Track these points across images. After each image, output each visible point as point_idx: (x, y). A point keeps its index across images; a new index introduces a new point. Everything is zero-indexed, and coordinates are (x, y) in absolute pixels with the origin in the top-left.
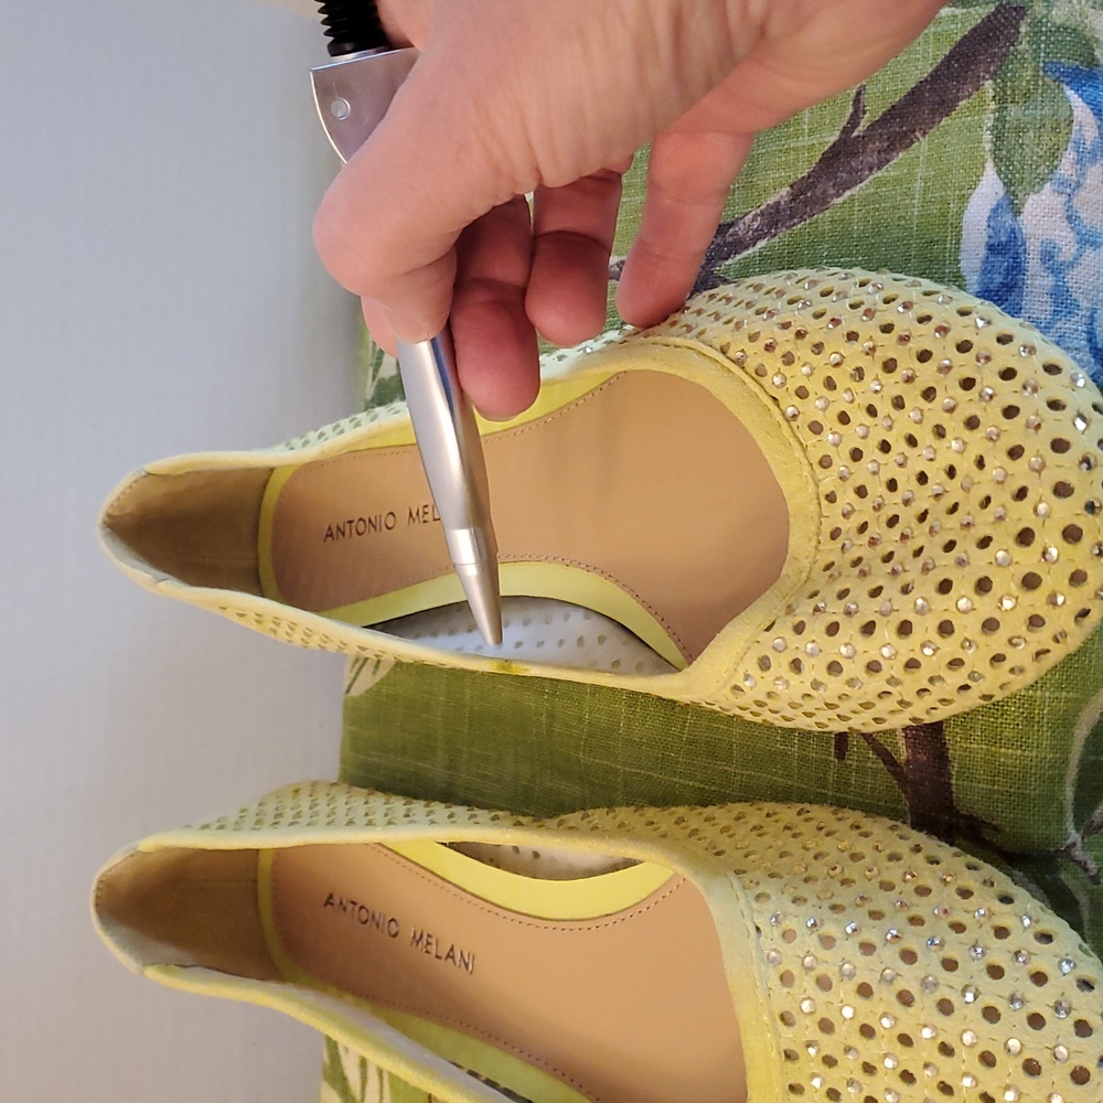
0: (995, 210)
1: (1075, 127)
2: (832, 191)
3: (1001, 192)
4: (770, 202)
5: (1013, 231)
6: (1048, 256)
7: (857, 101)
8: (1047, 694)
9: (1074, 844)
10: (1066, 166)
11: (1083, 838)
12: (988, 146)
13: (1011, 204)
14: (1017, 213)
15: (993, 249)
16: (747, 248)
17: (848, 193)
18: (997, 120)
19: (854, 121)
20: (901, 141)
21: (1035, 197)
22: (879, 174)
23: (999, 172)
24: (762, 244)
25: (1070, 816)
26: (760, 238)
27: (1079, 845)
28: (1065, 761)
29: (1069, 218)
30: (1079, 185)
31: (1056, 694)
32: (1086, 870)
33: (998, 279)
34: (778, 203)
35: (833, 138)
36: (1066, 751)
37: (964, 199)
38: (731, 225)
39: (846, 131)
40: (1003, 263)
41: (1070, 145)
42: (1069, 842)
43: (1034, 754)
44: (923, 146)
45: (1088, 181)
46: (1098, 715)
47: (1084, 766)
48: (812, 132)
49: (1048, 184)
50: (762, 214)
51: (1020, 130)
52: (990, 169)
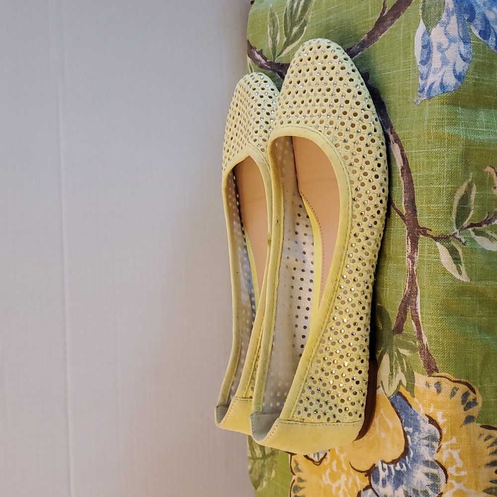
0: (423, 35)
1: (446, 5)
2: (379, 34)
3: (425, 28)
4: (362, 40)
5: (429, 40)
6: (439, 47)
7: (384, 4)
8: (445, 186)
9: (456, 233)
10: (444, 18)
11: (460, 231)
12: (421, 14)
13: (428, 32)
14: (430, 34)
15: (424, 47)
16: (355, 55)
17: (383, 34)
18: (423, 5)
19: (383, 11)
20: (397, 15)
21: (435, 29)
22: (391, 27)
23: (424, 22)
24: (360, 53)
25: (455, 224)
26: (359, 52)
27: (458, 233)
28: (452, 207)
29: (446, 34)
30: (448, 23)
31: (448, 186)
32: (461, 241)
33: (425, 56)
34: (364, 40)
35: (378, 17)
36: (452, 203)
37: (415, 32)
38: (351, 48)
39: (381, 14)
40: (426, 51)
41: (445, 10)
42: (454, 232)
43: (441, 205)
44: (403, 16)
45: (451, 22)
46: (463, 192)
47: (459, 209)
48: (372, 16)
49: (438, 24)
50: (360, 44)
51: (429, 7)
52: (421, 21)
